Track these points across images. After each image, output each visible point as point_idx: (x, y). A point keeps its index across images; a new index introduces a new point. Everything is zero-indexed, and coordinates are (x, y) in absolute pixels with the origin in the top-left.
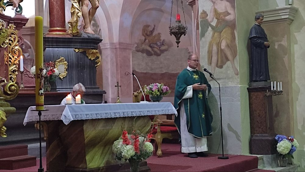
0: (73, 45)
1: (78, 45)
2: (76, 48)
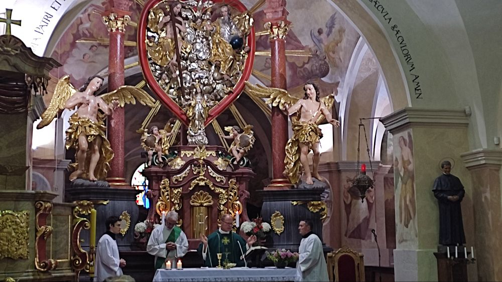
0: (290, 197)
1: (296, 197)
2: (293, 201)
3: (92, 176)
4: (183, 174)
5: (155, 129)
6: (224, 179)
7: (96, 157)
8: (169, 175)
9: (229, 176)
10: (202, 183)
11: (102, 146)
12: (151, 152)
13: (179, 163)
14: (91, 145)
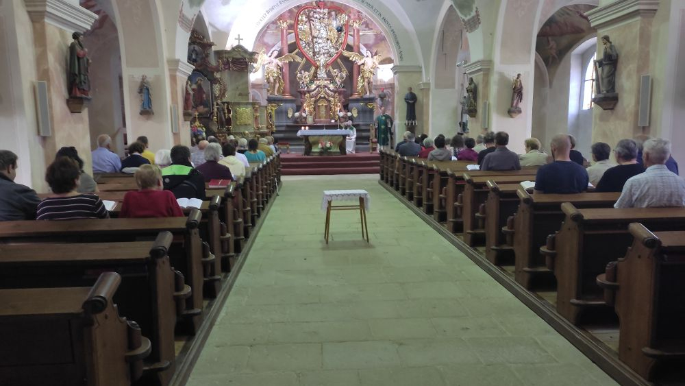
0: (360, 101)
1: (362, 101)
2: (361, 103)
3: (276, 94)
4: (315, 92)
5: (303, 72)
6: (333, 93)
7: (277, 85)
8: (309, 92)
9: (335, 92)
10: (322, 96)
11: (279, 80)
12: (301, 82)
13: (313, 86)
14: (275, 80)
